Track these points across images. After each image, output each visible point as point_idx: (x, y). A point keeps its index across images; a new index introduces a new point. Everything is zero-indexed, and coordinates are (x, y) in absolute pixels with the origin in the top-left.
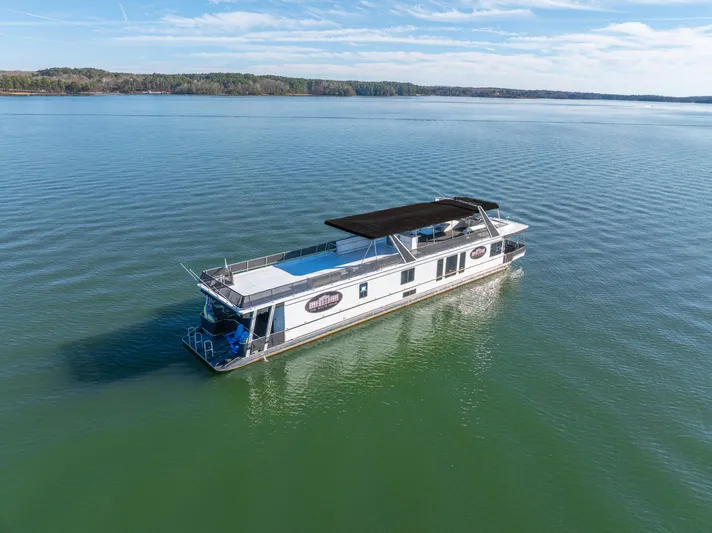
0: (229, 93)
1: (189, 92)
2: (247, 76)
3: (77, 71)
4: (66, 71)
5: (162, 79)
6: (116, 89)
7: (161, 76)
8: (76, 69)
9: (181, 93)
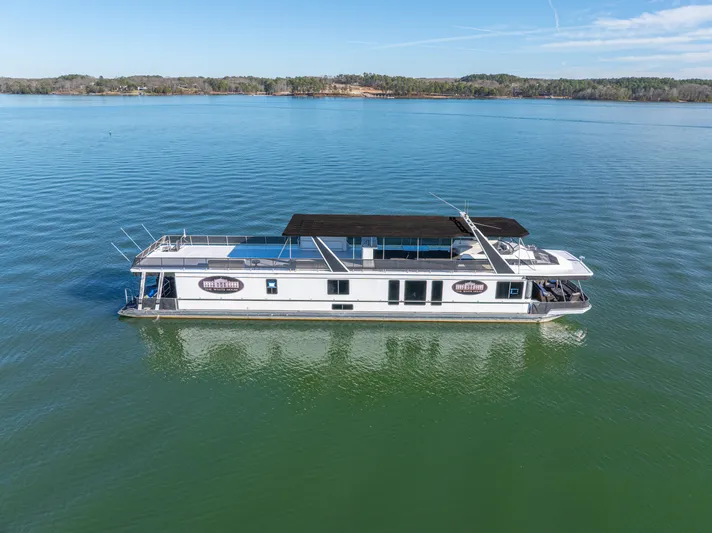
0: (637, 99)
1: (592, 98)
2: (665, 81)
3: (492, 77)
4: (482, 77)
5: (567, 84)
6: (521, 94)
7: (567, 81)
8: (491, 75)
9: (583, 98)
